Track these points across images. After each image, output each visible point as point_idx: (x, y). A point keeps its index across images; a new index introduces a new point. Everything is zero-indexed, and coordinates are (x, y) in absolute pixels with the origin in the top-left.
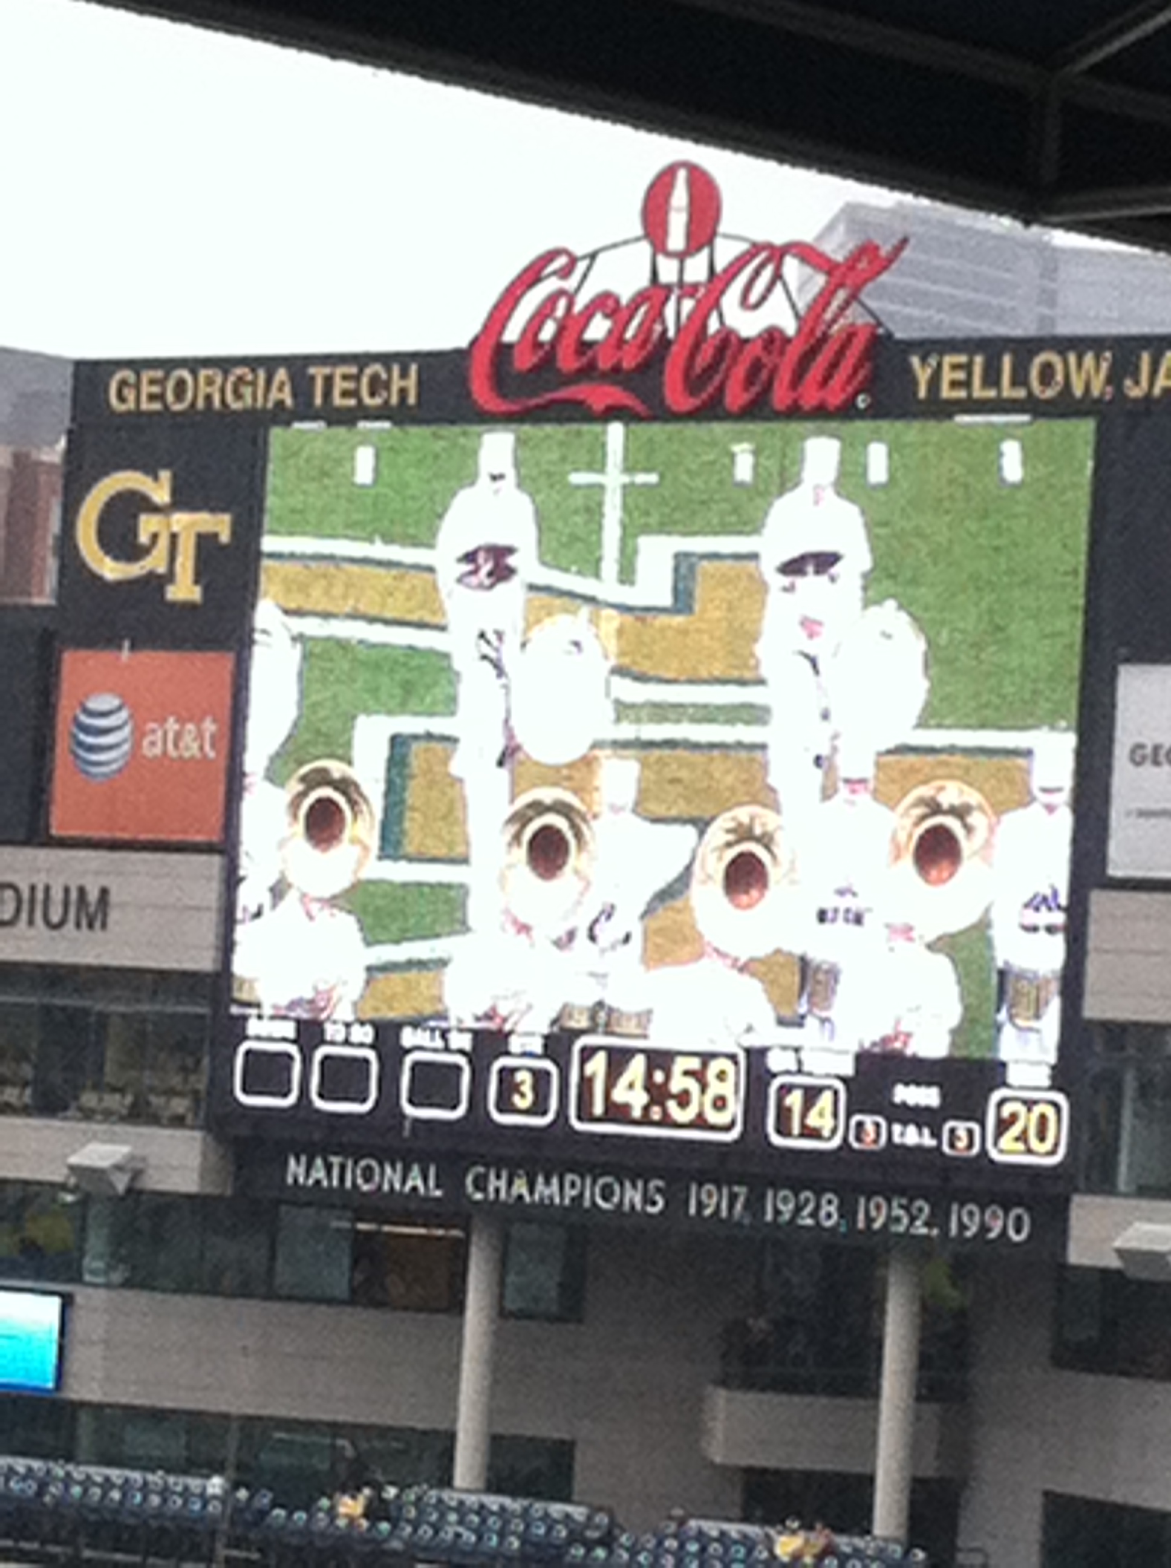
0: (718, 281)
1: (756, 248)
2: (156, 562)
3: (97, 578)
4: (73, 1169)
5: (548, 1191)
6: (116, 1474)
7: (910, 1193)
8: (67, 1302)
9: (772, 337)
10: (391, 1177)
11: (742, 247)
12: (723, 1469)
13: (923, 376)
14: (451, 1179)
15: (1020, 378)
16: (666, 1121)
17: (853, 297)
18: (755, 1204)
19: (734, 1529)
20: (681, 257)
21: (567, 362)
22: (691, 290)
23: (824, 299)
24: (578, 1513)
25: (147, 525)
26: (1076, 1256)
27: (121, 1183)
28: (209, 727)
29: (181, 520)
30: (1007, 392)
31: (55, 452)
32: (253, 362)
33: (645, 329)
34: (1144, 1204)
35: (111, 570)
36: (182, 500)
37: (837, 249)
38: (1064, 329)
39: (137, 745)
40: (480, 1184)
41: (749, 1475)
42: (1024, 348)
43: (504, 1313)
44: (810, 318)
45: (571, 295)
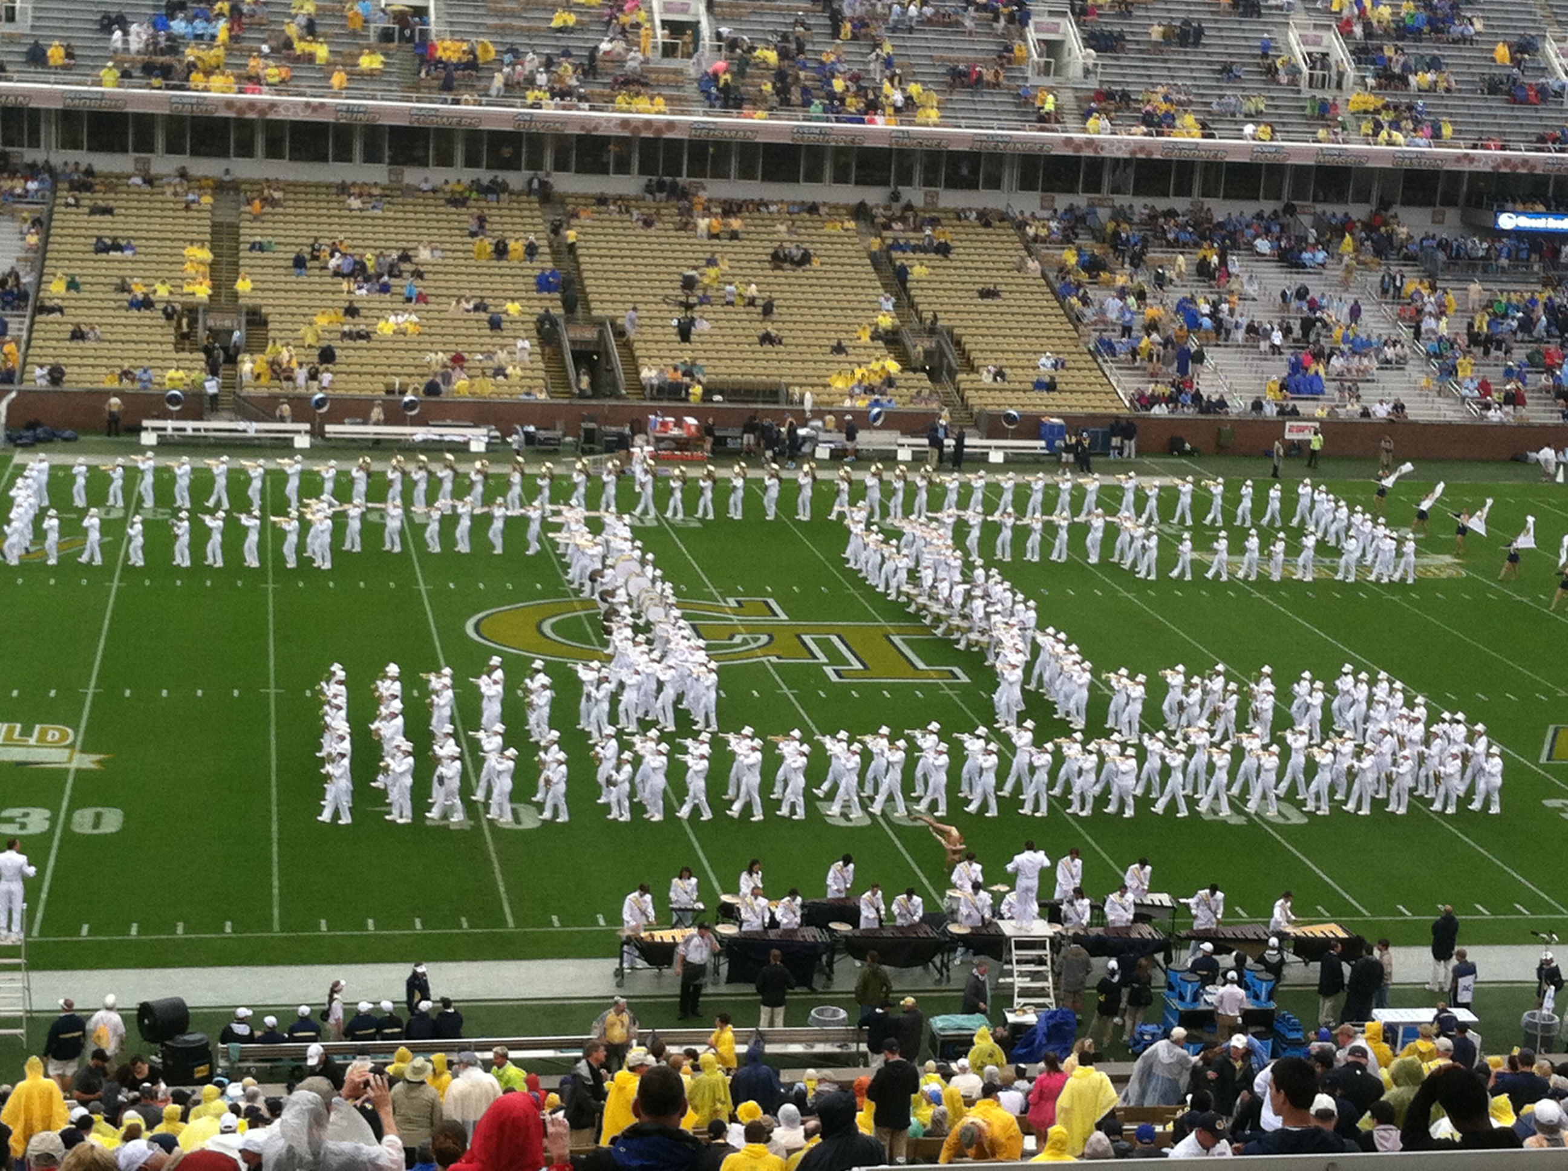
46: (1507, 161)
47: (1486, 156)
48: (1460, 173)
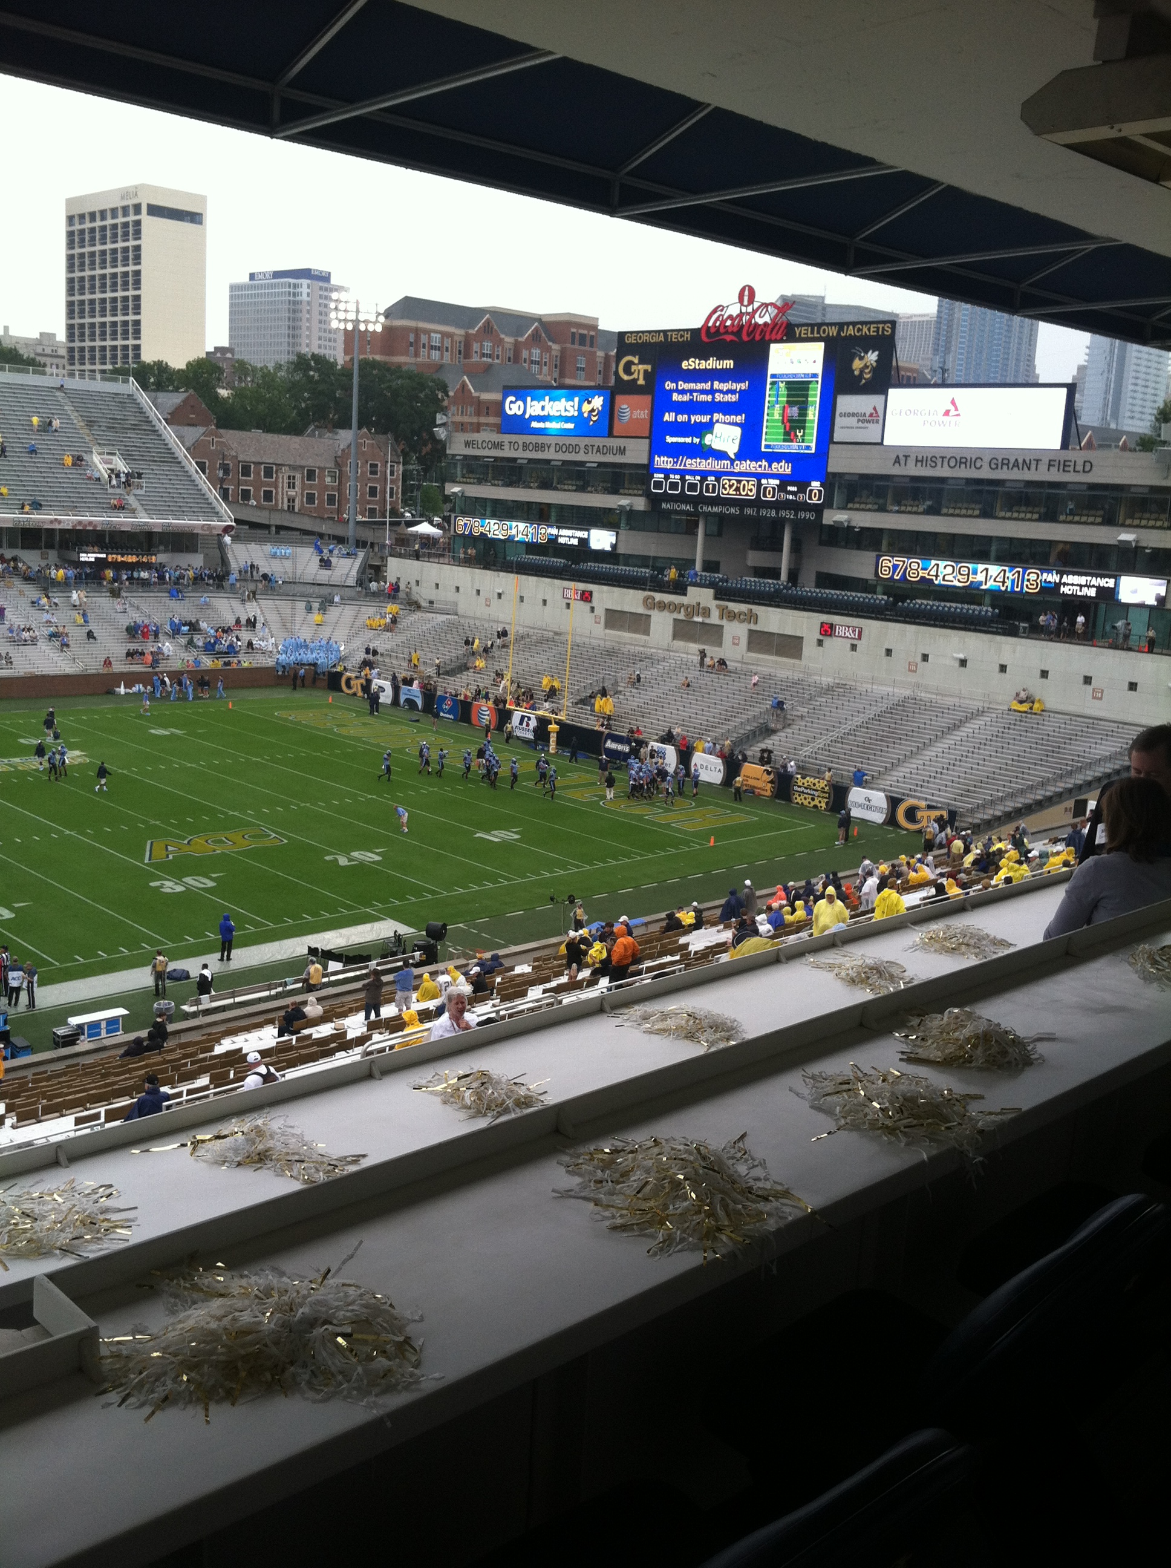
0: (754, 312)
1: (763, 304)
2: (635, 376)
3: (622, 380)
4: (619, 506)
5: (715, 509)
6: (628, 568)
7: (790, 509)
8: (617, 534)
9: (766, 324)
10: (683, 507)
11: (759, 304)
12: (751, 567)
13: (798, 332)
14: (695, 507)
15: (818, 332)
16: (740, 495)
17: (783, 315)
18: (758, 512)
19: (752, 579)
20: (746, 306)
21: (722, 330)
22: (748, 314)
23: (777, 315)
24: (721, 576)
25: (634, 368)
26: (824, 522)
27: (628, 508)
28: (646, 411)
29: (640, 367)
30: (816, 335)
31: (614, 352)
32: (655, 332)
33: (739, 322)
34: (839, 511)
35: (626, 377)
36: (641, 362)
37: (779, 304)
38: (827, 321)
39: (631, 417)
40: (702, 508)
41: (755, 568)
42: (820, 325)
43: (706, 535)
44: (773, 320)
45: (723, 316)
46: (80, 522)
47: (68, 520)
48: (53, 530)
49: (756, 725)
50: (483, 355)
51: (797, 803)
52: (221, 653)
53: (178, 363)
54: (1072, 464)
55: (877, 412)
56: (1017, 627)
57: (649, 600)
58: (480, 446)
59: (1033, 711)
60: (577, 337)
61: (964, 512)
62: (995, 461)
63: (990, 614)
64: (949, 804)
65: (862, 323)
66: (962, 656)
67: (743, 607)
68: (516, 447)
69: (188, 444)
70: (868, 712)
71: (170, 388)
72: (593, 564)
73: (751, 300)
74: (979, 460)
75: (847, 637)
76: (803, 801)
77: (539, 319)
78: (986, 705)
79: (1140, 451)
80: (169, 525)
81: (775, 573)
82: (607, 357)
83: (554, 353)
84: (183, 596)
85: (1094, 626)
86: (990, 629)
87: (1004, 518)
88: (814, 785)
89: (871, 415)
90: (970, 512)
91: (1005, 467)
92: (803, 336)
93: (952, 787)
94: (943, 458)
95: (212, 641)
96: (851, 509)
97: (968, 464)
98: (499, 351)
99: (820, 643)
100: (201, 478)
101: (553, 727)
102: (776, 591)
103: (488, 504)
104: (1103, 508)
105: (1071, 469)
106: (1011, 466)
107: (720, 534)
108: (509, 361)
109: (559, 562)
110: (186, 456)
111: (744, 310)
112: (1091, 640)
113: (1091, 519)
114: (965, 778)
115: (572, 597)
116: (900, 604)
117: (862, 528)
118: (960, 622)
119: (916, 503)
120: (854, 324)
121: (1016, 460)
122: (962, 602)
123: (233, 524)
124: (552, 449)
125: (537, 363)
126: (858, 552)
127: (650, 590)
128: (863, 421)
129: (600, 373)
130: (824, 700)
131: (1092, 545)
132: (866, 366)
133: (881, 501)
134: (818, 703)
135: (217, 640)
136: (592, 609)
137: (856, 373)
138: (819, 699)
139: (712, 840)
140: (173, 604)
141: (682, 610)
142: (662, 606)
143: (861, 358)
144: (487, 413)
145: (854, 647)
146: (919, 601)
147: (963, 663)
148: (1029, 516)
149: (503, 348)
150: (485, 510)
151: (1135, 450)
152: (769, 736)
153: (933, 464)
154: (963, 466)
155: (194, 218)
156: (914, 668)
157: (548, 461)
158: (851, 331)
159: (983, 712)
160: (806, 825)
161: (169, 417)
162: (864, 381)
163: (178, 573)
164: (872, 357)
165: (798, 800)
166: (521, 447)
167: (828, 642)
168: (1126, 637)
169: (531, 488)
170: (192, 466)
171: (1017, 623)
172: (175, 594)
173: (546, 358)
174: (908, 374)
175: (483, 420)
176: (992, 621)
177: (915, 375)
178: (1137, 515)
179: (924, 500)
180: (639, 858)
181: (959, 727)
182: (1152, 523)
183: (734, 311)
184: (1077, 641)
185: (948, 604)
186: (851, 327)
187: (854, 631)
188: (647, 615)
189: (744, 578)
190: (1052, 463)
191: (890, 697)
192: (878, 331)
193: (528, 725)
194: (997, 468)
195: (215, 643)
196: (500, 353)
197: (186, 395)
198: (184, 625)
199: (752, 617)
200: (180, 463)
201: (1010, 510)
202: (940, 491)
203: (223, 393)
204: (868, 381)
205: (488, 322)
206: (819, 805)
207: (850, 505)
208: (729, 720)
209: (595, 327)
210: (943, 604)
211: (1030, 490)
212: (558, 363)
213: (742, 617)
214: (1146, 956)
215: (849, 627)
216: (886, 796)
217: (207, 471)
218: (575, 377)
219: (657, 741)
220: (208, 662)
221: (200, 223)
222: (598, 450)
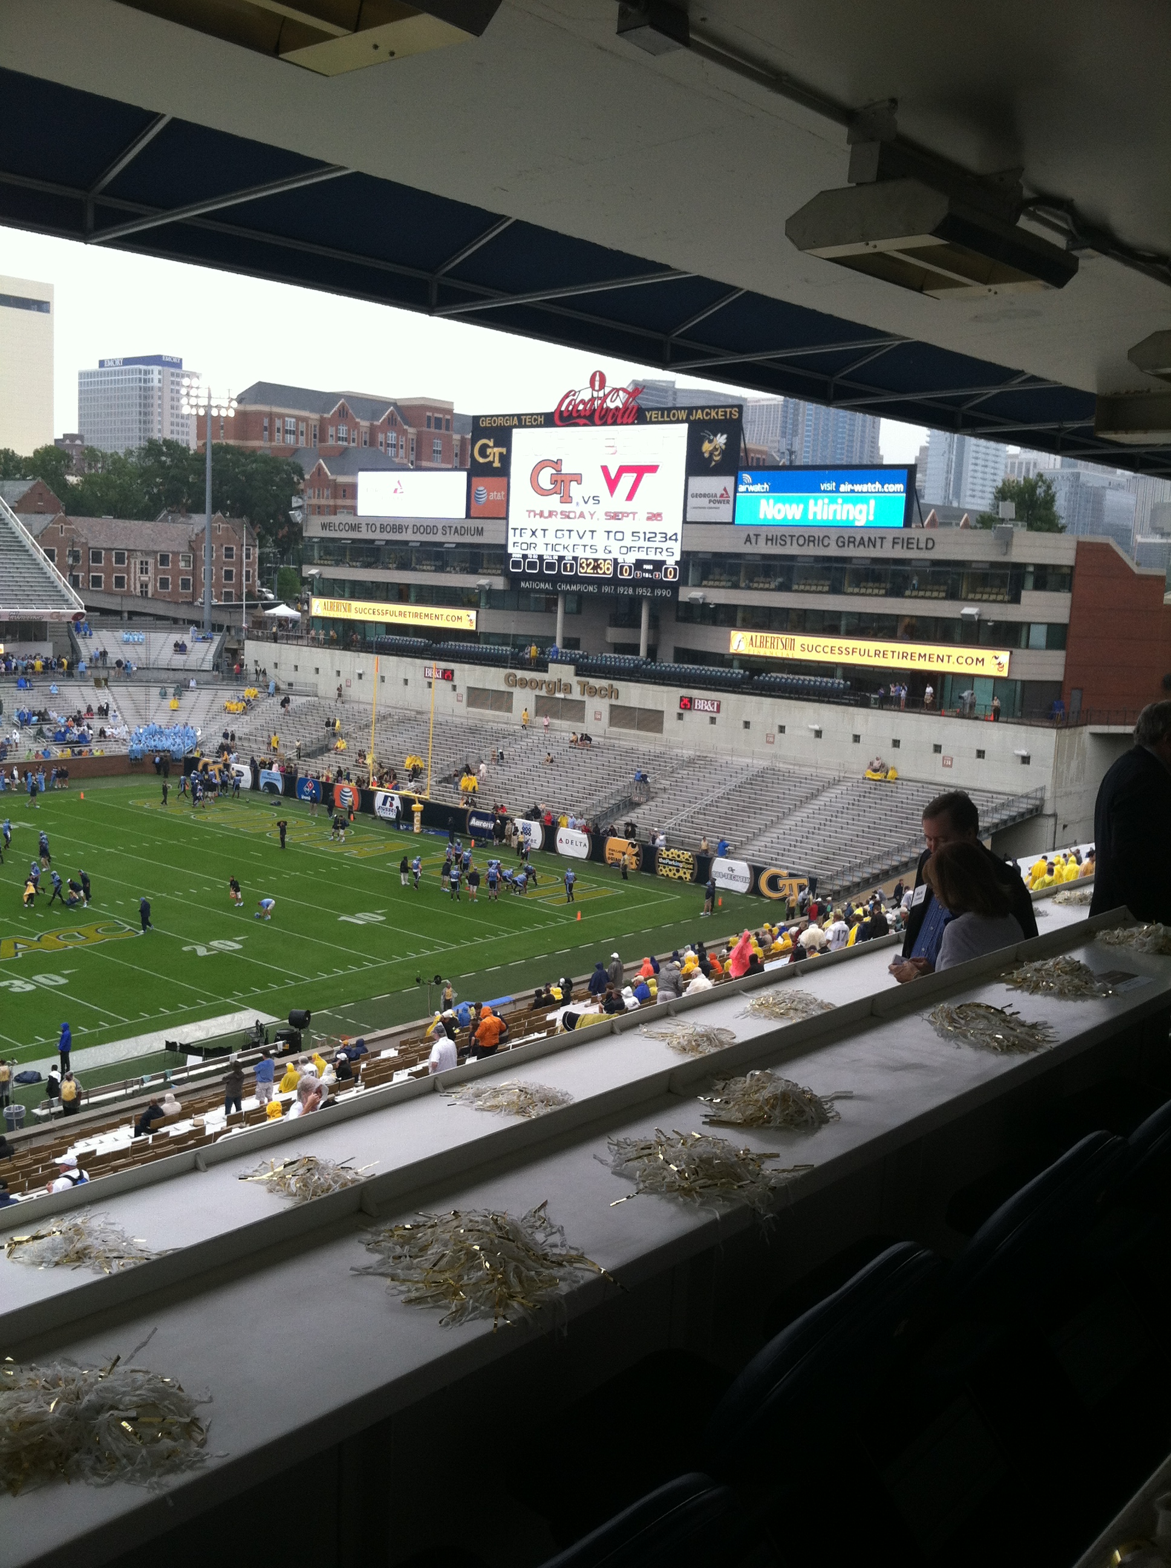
0: (606, 396)
1: (614, 389)
2: (491, 458)
3: (479, 463)
4: (478, 585)
5: (574, 588)
6: (488, 647)
7: (647, 587)
8: (477, 612)
9: (617, 408)
10: (542, 585)
11: (611, 389)
12: (610, 644)
13: (648, 416)
14: (554, 586)
15: (668, 416)
16: (597, 573)
17: (633, 399)
18: (616, 589)
19: (612, 655)
20: (598, 391)
21: (574, 414)
22: (599, 398)
23: (628, 399)
24: (581, 652)
25: (489, 451)
26: (680, 599)
27: (487, 588)
28: (503, 493)
29: (496, 450)
30: (666, 420)
31: (469, 436)
32: (508, 415)
33: (591, 406)
34: (693, 588)
35: (481, 460)
36: (496, 445)
37: (630, 389)
38: (678, 406)
39: (487, 497)
40: (560, 586)
41: (615, 644)
42: (669, 409)
43: (565, 613)
44: (625, 404)
45: (575, 400)
49: (619, 798)
50: (339, 439)
51: (663, 875)
52: (72, 742)
53: (25, 450)
54: (915, 541)
55: (727, 494)
56: (869, 698)
57: (511, 678)
58: (337, 528)
59: (888, 780)
60: (433, 421)
61: (814, 588)
62: (842, 539)
63: (842, 686)
64: (809, 872)
65: (710, 407)
66: (817, 727)
67: (604, 683)
68: (373, 529)
69: (36, 532)
70: (729, 783)
71: (18, 476)
72: (453, 643)
73: (602, 385)
74: (826, 539)
75: (706, 711)
76: (668, 873)
77: (394, 404)
78: (842, 774)
79: (980, 528)
80: (17, 614)
81: (634, 649)
82: (463, 441)
83: (410, 436)
84: (31, 686)
85: (942, 697)
86: (843, 701)
87: (852, 594)
88: (679, 856)
89: (722, 496)
90: (820, 588)
91: (851, 545)
92: (653, 419)
93: (812, 855)
94: (792, 536)
95: (63, 730)
96: (705, 586)
97: (816, 542)
98: (354, 434)
99: (680, 716)
100: (49, 565)
101: (417, 806)
102: (636, 666)
103: (347, 585)
104: (945, 583)
105: (915, 546)
106: (857, 543)
107: (579, 612)
108: (365, 444)
109: (421, 641)
110: (33, 545)
111: (595, 394)
112: (940, 709)
113: (935, 594)
114: (824, 847)
115: (434, 676)
116: (756, 677)
117: (718, 606)
118: (814, 695)
119: (768, 580)
120: (703, 408)
121: (862, 538)
122: (815, 675)
123: (84, 611)
124: (410, 531)
125: (392, 446)
126: (714, 628)
127: (511, 668)
128: (714, 502)
129: (456, 456)
130: (685, 772)
131: (937, 619)
132: (715, 449)
133: (734, 578)
134: (680, 776)
135: (68, 729)
136: (454, 688)
137: (706, 455)
138: (681, 772)
139: (579, 914)
140: (22, 694)
141: (544, 686)
142: (524, 683)
143: (711, 441)
144: (344, 496)
145: (713, 720)
146: (774, 675)
147: (818, 734)
148: (876, 591)
149: (358, 433)
150: (344, 591)
151: (975, 528)
152: (633, 809)
153: (783, 543)
154: (811, 544)
155: (41, 306)
156: (771, 740)
157: (406, 543)
158: (699, 415)
159: (839, 781)
160: (670, 897)
161: (16, 505)
162: (713, 463)
163: (26, 662)
164: (721, 440)
165: (664, 872)
166: (378, 530)
167: (687, 715)
168: (972, 706)
169: (390, 569)
170: (40, 554)
171: (868, 695)
172: (23, 684)
173: (402, 441)
174: (758, 456)
175: (340, 502)
176: (844, 694)
177: (764, 457)
178: (979, 590)
179: (775, 576)
180: (506, 935)
181: (816, 796)
182: (993, 597)
183: (586, 395)
184: (926, 711)
185: (802, 677)
186: (700, 411)
187: (712, 704)
188: (508, 692)
189: (604, 655)
190: (896, 541)
191: (751, 769)
192: (725, 415)
193: (391, 805)
194: (844, 546)
195: (65, 732)
196: (356, 437)
197: (32, 483)
198: (34, 715)
199: (613, 693)
200: (27, 551)
201: (858, 586)
202: (790, 569)
203: (72, 479)
204: (718, 463)
205: (343, 406)
206: (684, 876)
207: (705, 583)
208: (593, 795)
209: (450, 411)
210: (797, 677)
211: (876, 567)
212: (415, 446)
213: (603, 692)
214: (944, 1014)
215: (707, 701)
216: (749, 866)
217: (56, 559)
218: (430, 459)
219: (522, 817)
220: (58, 753)
221: (48, 311)
222: (456, 531)
